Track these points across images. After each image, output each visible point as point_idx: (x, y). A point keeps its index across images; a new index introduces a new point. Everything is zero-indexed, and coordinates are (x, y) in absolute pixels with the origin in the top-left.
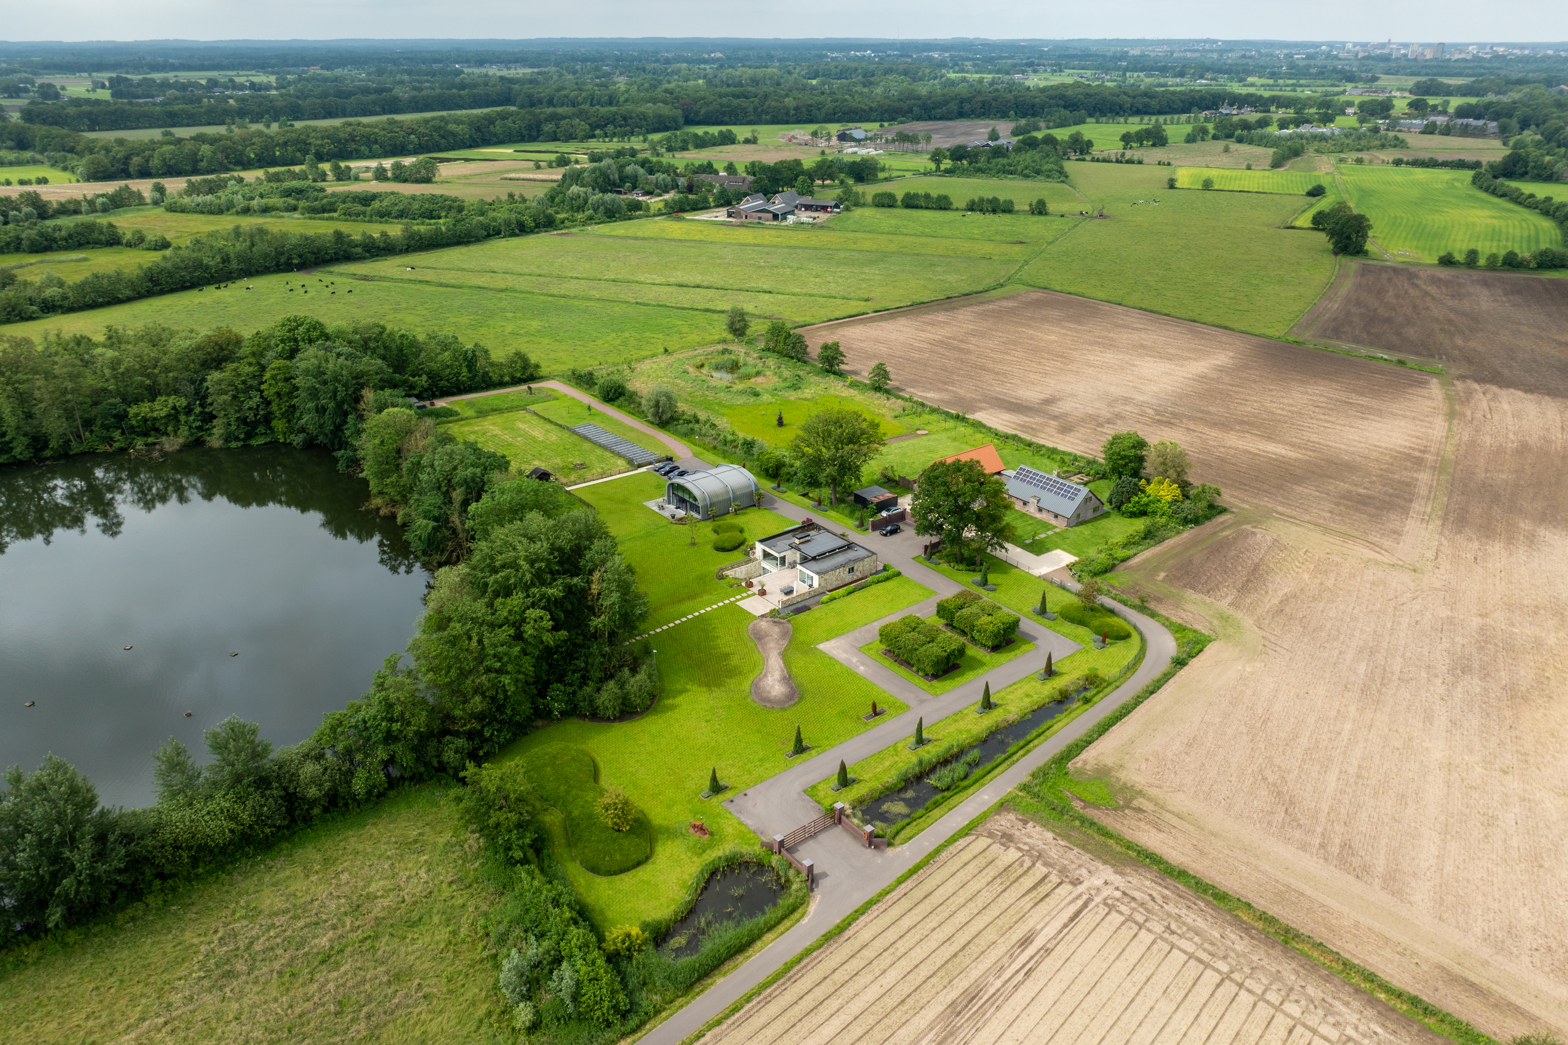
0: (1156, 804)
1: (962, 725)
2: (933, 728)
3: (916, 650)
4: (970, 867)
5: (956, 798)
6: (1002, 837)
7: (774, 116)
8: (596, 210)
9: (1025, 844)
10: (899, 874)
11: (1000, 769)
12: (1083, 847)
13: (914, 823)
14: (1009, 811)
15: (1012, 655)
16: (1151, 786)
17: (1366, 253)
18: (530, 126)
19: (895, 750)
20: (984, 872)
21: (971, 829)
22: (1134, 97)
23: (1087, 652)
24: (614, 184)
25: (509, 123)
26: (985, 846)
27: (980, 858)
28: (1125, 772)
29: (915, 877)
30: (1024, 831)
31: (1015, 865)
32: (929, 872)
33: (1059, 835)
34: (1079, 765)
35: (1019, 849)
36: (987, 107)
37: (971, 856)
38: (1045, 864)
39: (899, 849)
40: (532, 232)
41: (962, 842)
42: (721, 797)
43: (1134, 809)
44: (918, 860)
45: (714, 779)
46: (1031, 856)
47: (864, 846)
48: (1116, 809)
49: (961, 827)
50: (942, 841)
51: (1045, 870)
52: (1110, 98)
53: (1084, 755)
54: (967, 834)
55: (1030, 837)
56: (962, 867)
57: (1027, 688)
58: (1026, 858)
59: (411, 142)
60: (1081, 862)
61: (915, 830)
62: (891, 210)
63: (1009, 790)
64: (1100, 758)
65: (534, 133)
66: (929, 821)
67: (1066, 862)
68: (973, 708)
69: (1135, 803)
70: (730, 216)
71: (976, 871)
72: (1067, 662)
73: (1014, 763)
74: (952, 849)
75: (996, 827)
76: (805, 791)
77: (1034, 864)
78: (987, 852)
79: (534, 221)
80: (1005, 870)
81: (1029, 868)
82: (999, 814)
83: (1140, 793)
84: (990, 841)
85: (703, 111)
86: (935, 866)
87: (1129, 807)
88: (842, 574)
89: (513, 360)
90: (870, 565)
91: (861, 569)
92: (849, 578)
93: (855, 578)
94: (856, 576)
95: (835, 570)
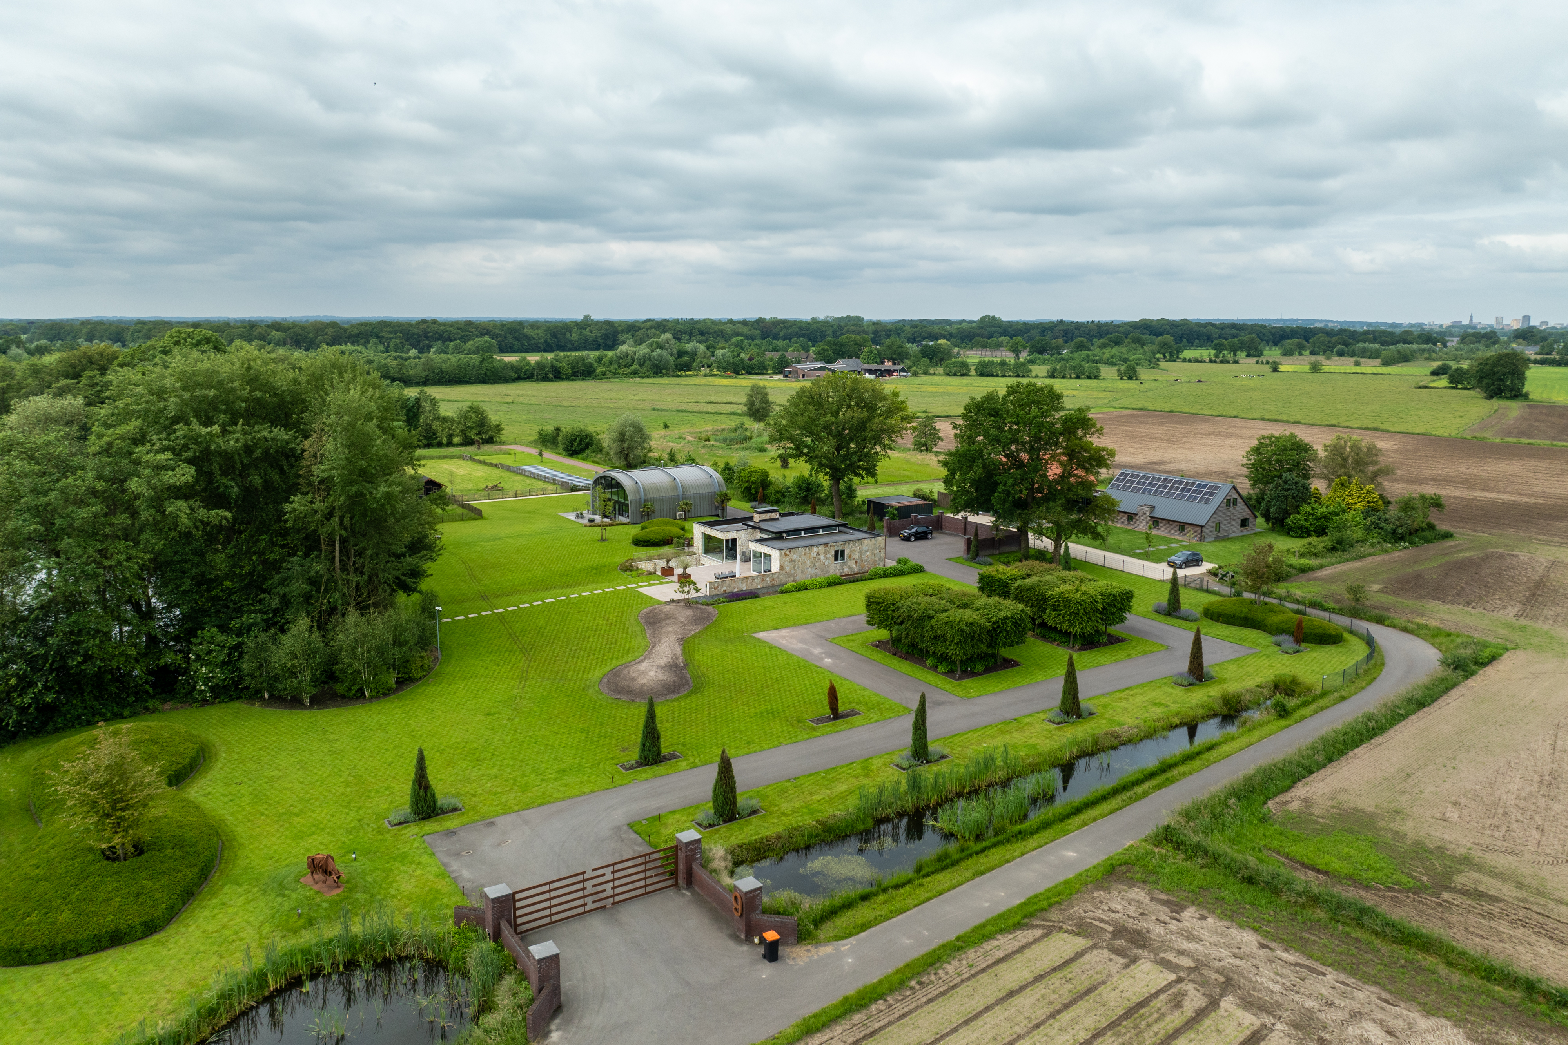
0: (1520, 885)
1: (1018, 738)
2: (956, 740)
3: (931, 617)
4: (1024, 1001)
5: (996, 854)
6: (1116, 934)
8: (641, 365)
9: (1181, 953)
10: (815, 1008)
11: (1105, 807)
12: (1352, 970)
13: (882, 897)
14: (1132, 883)
15: (1121, 655)
16: (1487, 849)
17: (1526, 396)
19: (865, 768)
20: (1065, 1017)
21: (1031, 915)
22: (1222, 329)
23: (1268, 657)
25: (586, 332)
26: (1068, 953)
27: (1055, 980)
28: (1410, 824)
29: (857, 1018)
30: (1174, 926)
31: (1159, 1002)
32: (901, 1009)
33: (1276, 938)
34: (1294, 806)
35: (1166, 964)
36: (1069, 335)
37: (1027, 976)
38: (1249, 1004)
39: (827, 950)
40: (568, 378)
41: (1005, 943)
42: (430, 826)
43: (1465, 893)
44: (874, 977)
45: (421, 781)
46: (1203, 983)
47: (735, 937)
48: (1417, 891)
49: (1002, 909)
50: (950, 937)
51: (1250, 1020)
52: (1197, 329)
53: (1301, 791)
54: (1019, 926)
55: (1191, 937)
56: (1000, 1001)
57: (1154, 694)
58: (1190, 987)
60: (1356, 1006)
61: (885, 910)
62: (963, 377)
63: (1129, 843)
64: (1341, 797)
65: (610, 343)
66: (922, 894)
67: (1310, 1003)
68: (1043, 716)
69: (1462, 880)
70: (785, 376)
71: (1041, 1013)
72: (1233, 667)
73: (1137, 799)
74: (974, 956)
75: (1099, 914)
76: (630, 826)
77: (1213, 1004)
78: (1075, 968)
79: (572, 369)
80: (1129, 1013)
81: (1200, 1014)
82: (1107, 889)
83: (1466, 861)
84: (1081, 943)
86: (922, 996)
87: (1448, 888)
88: (822, 557)
89: (465, 417)
90: (873, 554)
91: (856, 556)
92: (835, 569)
93: (846, 570)
94: (850, 566)
95: (810, 546)
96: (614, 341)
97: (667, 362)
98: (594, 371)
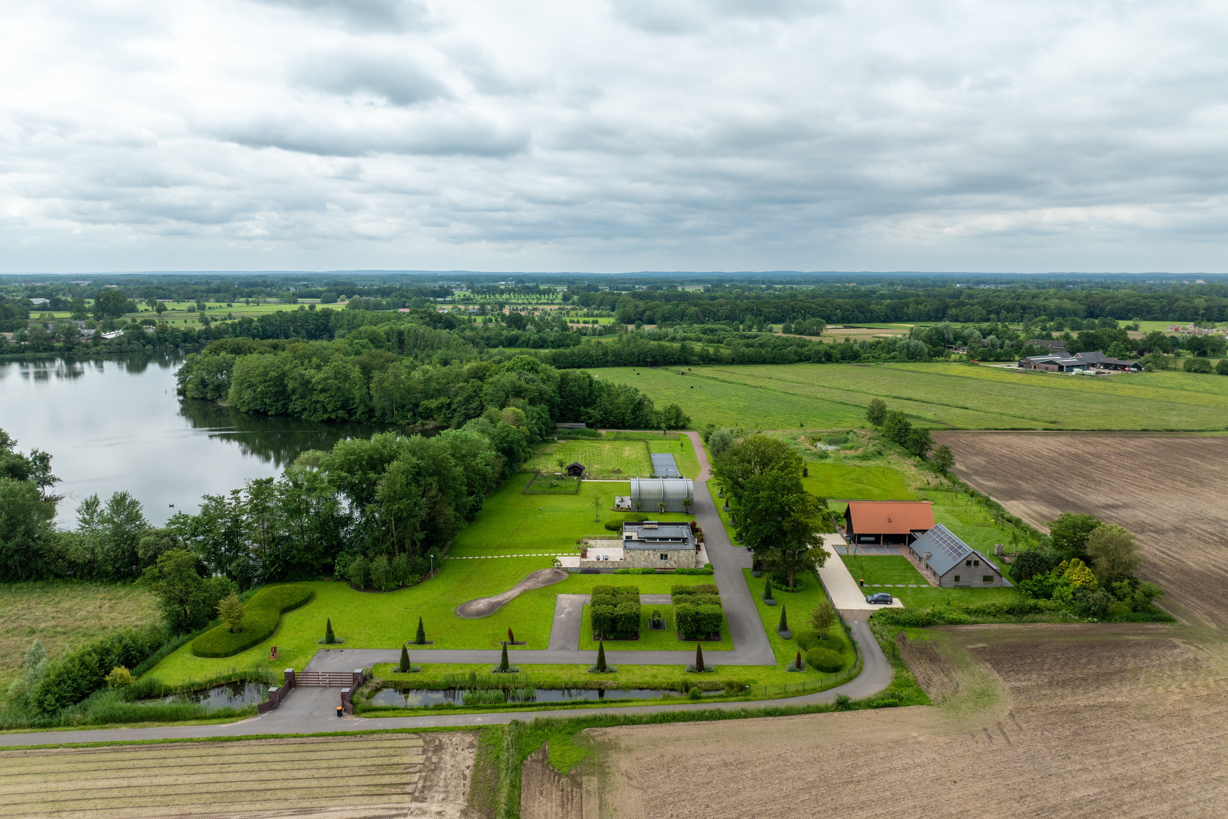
1: (560, 673)
2: (535, 666)
6: (434, 746)
7: (1181, 315)
14: (475, 735)
18: (937, 309)
19: (481, 667)
21: (425, 732)
24: (948, 342)
25: (921, 307)
26: (411, 745)
30: (458, 751)
34: (596, 733)
38: (425, 777)
42: (326, 646)
44: (353, 730)
45: (328, 630)
46: (426, 767)
51: (415, 780)
53: (612, 729)
56: (370, 749)
57: (665, 671)
58: (420, 766)
59: (836, 315)
62: (1205, 375)
64: (623, 737)
65: (940, 315)
70: (1020, 366)
71: (373, 756)
72: (738, 669)
75: (445, 739)
76: (376, 664)
77: (416, 772)
78: (404, 749)
79: (842, 354)
84: (421, 744)
85: (1108, 308)
86: (355, 739)
88: (652, 556)
89: (668, 411)
90: (687, 559)
91: (675, 559)
92: (661, 564)
93: (668, 566)
94: (669, 564)
95: (644, 550)
96: (944, 314)
97: (922, 350)
98: (860, 356)
